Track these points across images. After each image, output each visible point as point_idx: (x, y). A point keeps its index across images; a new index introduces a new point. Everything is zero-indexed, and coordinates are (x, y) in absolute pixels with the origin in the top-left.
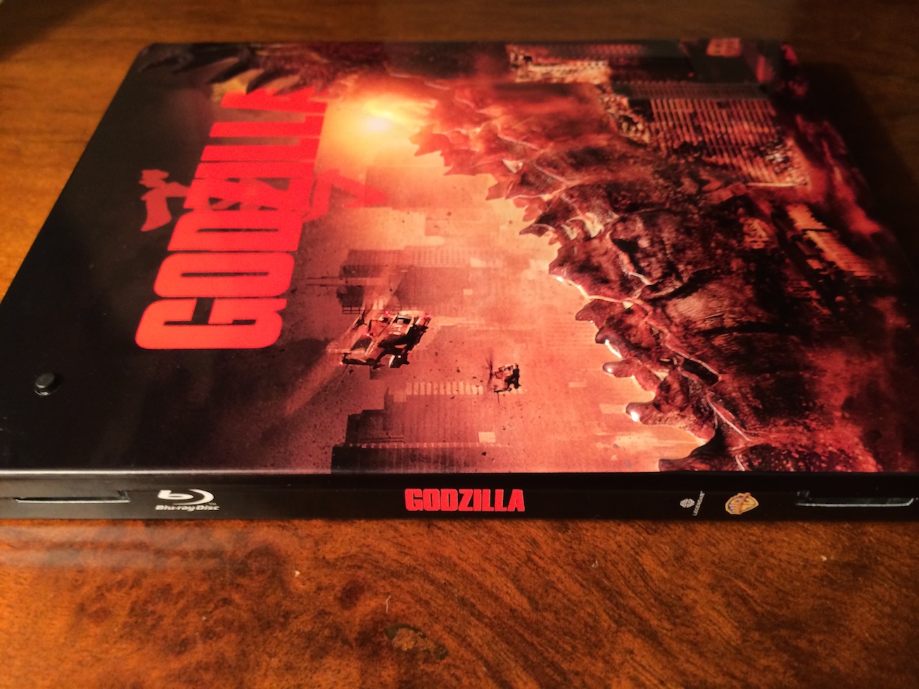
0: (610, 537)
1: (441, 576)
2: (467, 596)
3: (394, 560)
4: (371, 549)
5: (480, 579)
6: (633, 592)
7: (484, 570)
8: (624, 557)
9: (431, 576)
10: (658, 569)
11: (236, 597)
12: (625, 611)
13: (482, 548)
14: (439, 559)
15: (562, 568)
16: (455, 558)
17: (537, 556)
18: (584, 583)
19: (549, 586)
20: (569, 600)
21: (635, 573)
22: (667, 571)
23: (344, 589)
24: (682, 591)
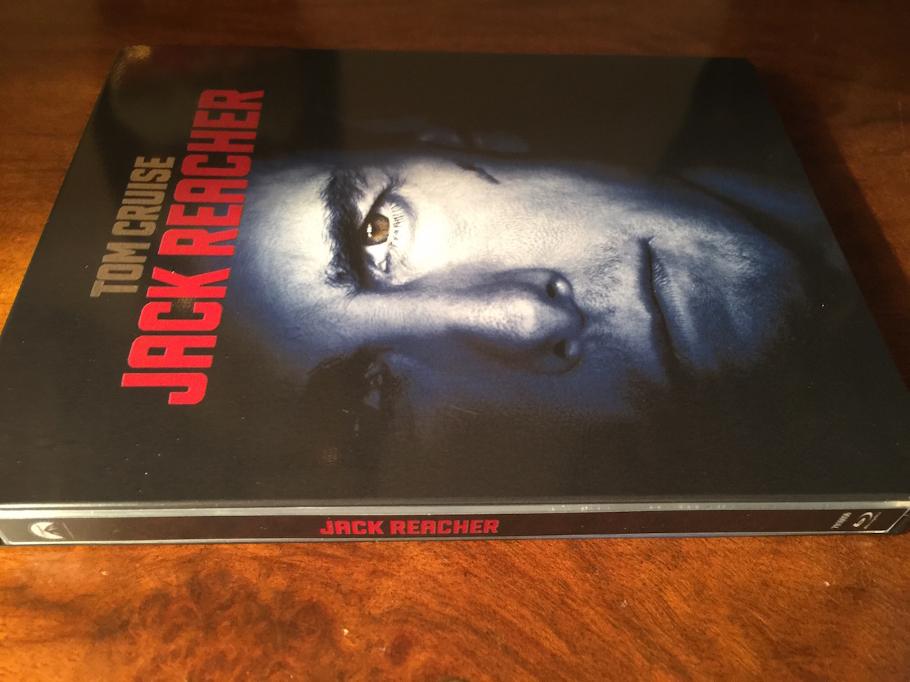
0: (635, 575)
1: (484, 625)
2: (510, 644)
3: (437, 612)
4: (413, 602)
5: (520, 626)
6: (662, 629)
7: (523, 617)
8: (649, 594)
9: (473, 625)
10: (681, 605)
11: (291, 661)
12: (656, 649)
13: (518, 593)
14: (479, 608)
15: (594, 609)
16: (494, 606)
17: (570, 598)
18: (616, 623)
19: (584, 628)
20: (604, 641)
21: (661, 610)
22: (689, 606)
23: (393, 644)
24: (705, 625)
